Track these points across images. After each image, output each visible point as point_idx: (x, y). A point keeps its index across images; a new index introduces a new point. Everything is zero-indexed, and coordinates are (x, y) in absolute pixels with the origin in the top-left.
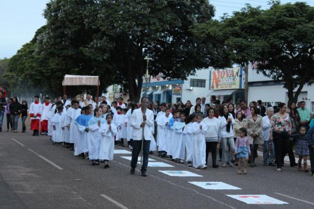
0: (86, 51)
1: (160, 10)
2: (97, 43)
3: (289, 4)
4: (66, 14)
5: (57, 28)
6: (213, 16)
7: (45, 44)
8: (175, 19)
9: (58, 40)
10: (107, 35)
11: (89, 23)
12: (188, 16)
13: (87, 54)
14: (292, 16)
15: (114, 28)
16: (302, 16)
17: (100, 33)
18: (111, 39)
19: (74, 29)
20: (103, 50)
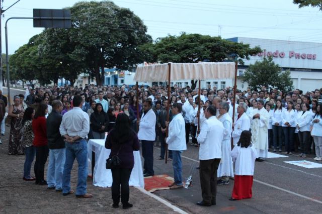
0: (71, 56)
1: (115, 30)
2: (78, 51)
3: (191, 35)
4: (58, 33)
5: (52, 42)
6: (146, 32)
7: (45, 52)
8: (124, 36)
9: (53, 49)
10: (84, 46)
11: (73, 39)
12: (132, 33)
13: (72, 58)
14: (192, 42)
15: (88, 42)
16: (198, 41)
17: (79, 45)
18: (87, 48)
19: (63, 43)
20: (81, 55)
